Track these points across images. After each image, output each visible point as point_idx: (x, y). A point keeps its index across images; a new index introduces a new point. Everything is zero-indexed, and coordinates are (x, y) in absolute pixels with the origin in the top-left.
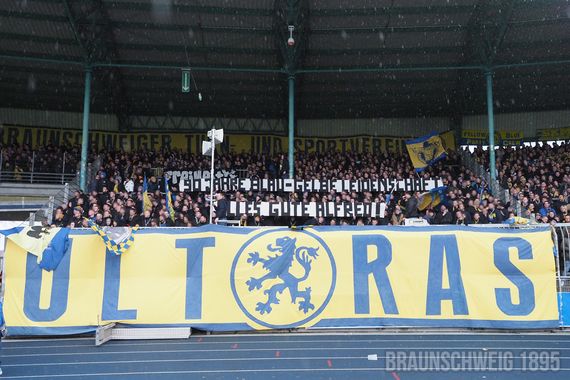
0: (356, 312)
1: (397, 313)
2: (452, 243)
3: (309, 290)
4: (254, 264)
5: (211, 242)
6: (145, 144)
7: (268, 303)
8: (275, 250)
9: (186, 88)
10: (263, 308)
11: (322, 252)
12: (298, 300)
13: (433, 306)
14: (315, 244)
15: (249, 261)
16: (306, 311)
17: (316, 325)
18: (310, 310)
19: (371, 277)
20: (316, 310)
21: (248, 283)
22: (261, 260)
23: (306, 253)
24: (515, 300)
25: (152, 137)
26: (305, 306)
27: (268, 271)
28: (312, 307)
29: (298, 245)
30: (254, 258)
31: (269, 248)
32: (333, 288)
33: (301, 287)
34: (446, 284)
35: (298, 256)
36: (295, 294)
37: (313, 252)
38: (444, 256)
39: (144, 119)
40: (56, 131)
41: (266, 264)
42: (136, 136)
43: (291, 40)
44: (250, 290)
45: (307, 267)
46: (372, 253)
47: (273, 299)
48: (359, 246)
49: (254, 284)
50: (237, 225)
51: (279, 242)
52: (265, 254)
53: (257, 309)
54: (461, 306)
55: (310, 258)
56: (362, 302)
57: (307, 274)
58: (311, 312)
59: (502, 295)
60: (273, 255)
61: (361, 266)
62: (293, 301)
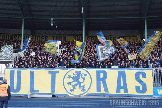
0: (97, 92)
1: (108, 92)
2: (124, 73)
3: (84, 85)
4: (69, 78)
5: (58, 72)
6: (40, 39)
7: (73, 89)
8: (75, 74)
9: (52, 24)
10: (72, 90)
11: (88, 75)
12: (81, 88)
13: (118, 90)
14: (86, 73)
15: (68, 77)
16: (83, 91)
17: (86, 95)
18: (84, 91)
19: (101, 82)
20: (86, 91)
21: (68, 83)
22: (71, 77)
23: (84, 75)
24: (141, 89)
25: (42, 37)
26: (83, 90)
27: (73, 80)
28: (85, 90)
29: (81, 73)
30: (69, 77)
31: (74, 74)
32: (91, 85)
33: (82, 85)
34: (122, 84)
35: (81, 76)
36: (80, 86)
37: (85, 75)
38: (122, 76)
39: (39, 31)
40: (12, 35)
41: (73, 78)
42: (37, 36)
43: (82, 12)
44: (68, 85)
45: (84, 79)
46: (102, 76)
47: (74, 88)
48: (98, 74)
49: (69, 83)
50: (65, 67)
51: (76, 72)
52: (72, 76)
53: (70, 90)
54: (126, 90)
55: (85, 77)
56: (99, 89)
57: (84, 81)
58: (85, 91)
59: (137, 88)
60: (74, 76)
61: (99, 79)
62: (80, 88)
